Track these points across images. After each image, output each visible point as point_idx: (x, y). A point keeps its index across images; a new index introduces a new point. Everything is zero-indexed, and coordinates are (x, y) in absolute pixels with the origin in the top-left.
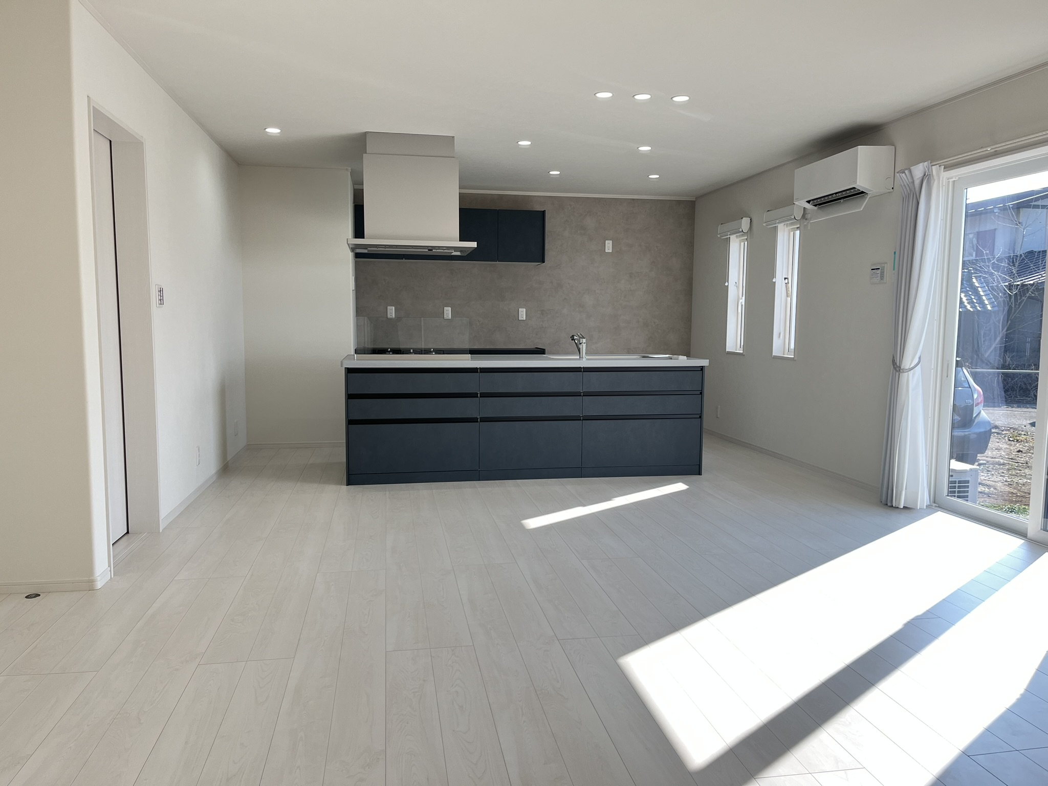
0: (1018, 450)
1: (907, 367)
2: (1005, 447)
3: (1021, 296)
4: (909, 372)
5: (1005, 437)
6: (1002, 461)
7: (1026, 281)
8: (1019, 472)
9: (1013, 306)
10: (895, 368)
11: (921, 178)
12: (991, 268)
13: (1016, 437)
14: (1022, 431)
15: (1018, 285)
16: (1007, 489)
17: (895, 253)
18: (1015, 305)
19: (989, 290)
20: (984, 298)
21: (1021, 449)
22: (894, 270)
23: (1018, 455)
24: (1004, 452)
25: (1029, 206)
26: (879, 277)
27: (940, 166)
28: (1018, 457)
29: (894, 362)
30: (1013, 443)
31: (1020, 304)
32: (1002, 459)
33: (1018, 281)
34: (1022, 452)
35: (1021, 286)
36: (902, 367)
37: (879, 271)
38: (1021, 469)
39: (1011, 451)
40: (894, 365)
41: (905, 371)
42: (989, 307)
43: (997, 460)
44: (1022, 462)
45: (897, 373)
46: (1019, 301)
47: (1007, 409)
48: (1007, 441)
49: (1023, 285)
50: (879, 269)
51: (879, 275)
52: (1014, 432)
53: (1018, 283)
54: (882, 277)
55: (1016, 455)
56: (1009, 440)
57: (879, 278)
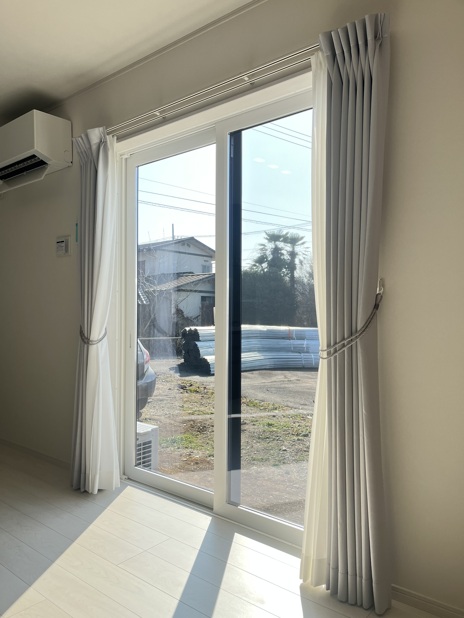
0: (169, 388)
1: (96, 339)
2: (161, 387)
3: (160, 296)
4: (98, 344)
5: (160, 379)
6: (161, 398)
7: (162, 288)
8: (172, 405)
9: (157, 302)
10: (83, 340)
11: (97, 144)
12: (144, 281)
13: (166, 379)
14: (168, 374)
15: (158, 290)
16: (168, 421)
17: (77, 225)
18: (158, 301)
19: (144, 293)
20: (142, 297)
21: (170, 388)
22: (77, 241)
23: (169, 392)
24: (161, 390)
25: (160, 250)
26: (64, 249)
27: (113, 136)
28: (169, 393)
29: (82, 333)
30: (165, 383)
31: (160, 301)
32: (161, 396)
33: (158, 288)
34: (171, 389)
35: (160, 291)
36: (91, 339)
37: (63, 244)
38: (172, 402)
39: (165, 389)
40: (81, 336)
41: (93, 343)
42: (145, 302)
43: (158, 397)
44: (172, 397)
45: (86, 345)
46: (159, 299)
47: (158, 361)
48: (161, 382)
49: (161, 291)
50: (63, 241)
51: (64, 247)
52: (164, 376)
53: (158, 289)
54: (67, 250)
55: (168, 392)
56: (163, 381)
57: (64, 251)
